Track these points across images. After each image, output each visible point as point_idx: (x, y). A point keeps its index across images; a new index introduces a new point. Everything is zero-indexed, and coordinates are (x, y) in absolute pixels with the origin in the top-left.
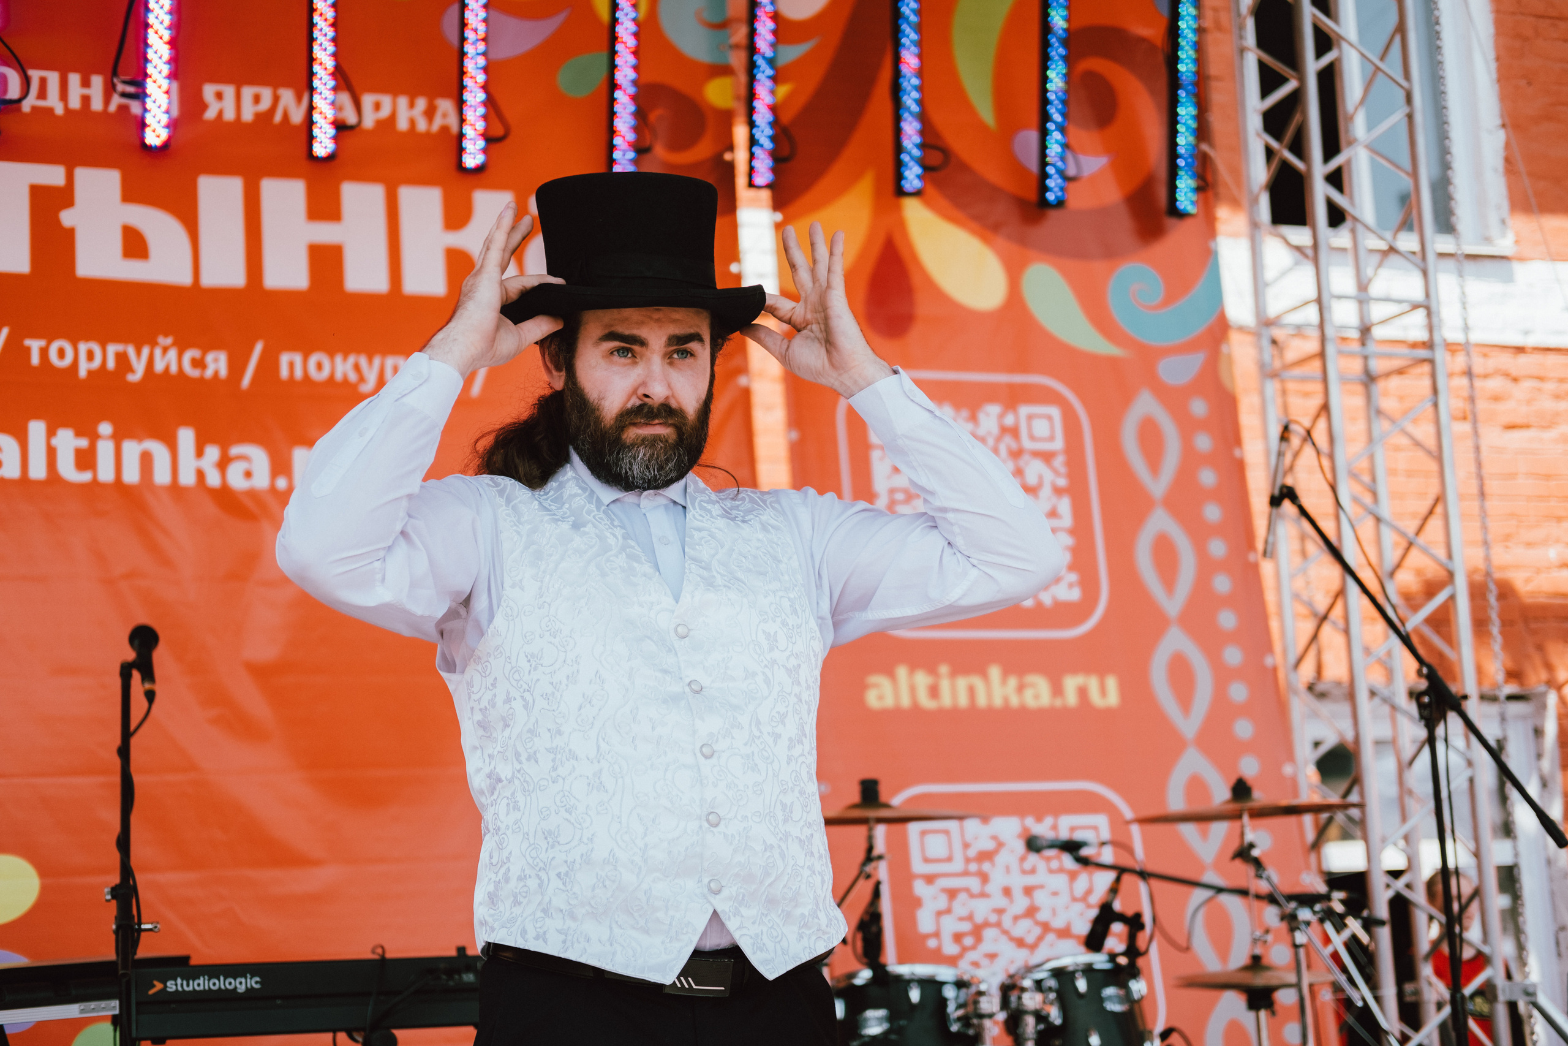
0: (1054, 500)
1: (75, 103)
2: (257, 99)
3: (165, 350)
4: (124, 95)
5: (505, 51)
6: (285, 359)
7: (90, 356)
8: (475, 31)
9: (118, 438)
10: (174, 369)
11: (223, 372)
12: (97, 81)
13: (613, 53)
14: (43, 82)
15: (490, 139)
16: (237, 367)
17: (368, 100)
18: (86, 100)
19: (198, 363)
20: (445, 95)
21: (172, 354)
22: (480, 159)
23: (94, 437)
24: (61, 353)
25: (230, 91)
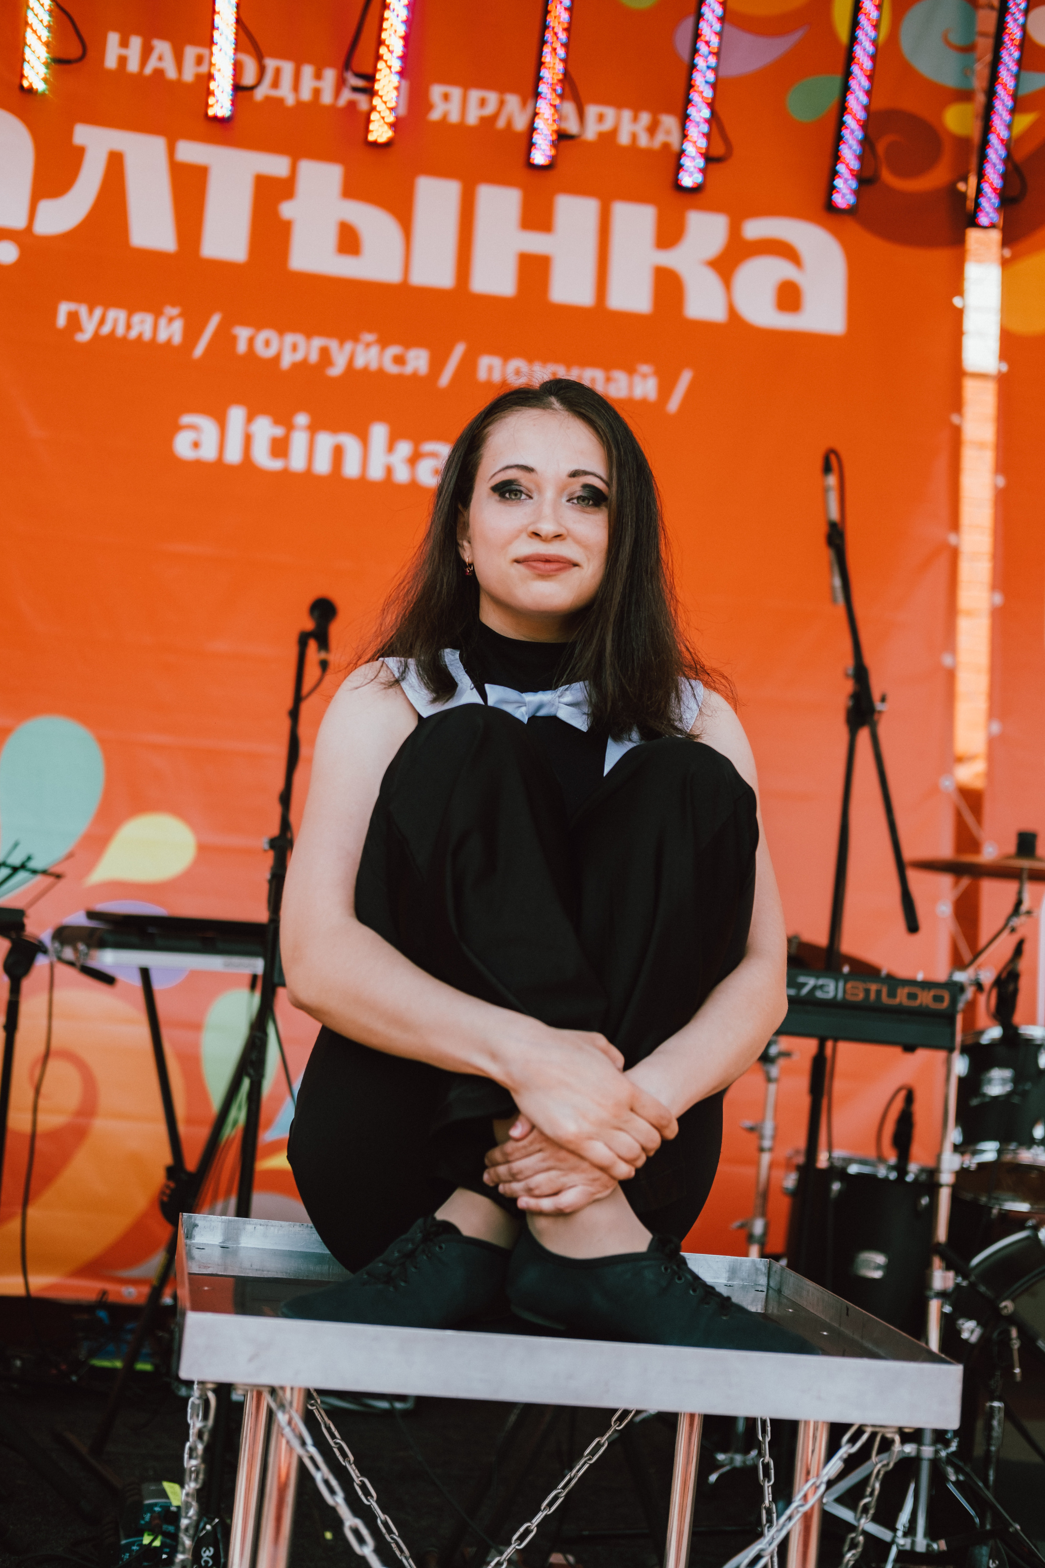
1: (306, 95)
2: (483, 103)
3: (368, 347)
4: (355, 89)
5: (734, 68)
6: (484, 362)
7: (295, 348)
8: (707, 43)
9: (313, 429)
10: (374, 365)
11: (422, 372)
12: (330, 75)
13: (848, 74)
14: (278, 72)
15: (709, 158)
16: (436, 366)
17: (592, 111)
18: (317, 92)
19: (399, 360)
20: (669, 111)
21: (374, 351)
22: (698, 178)
23: (290, 427)
24: (267, 343)
25: (456, 93)
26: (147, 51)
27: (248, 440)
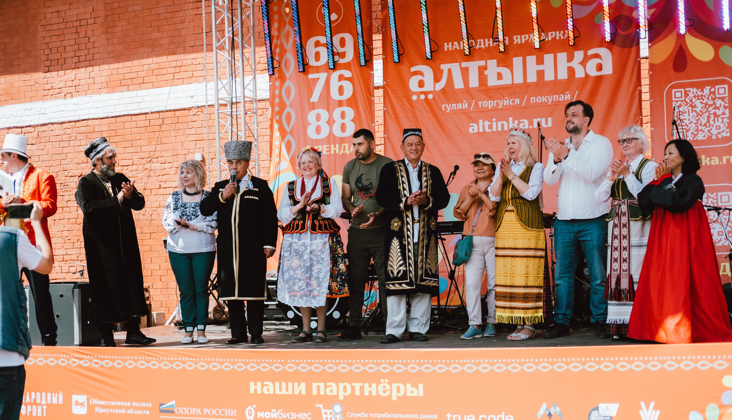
0: (724, 110)
2: (525, 38)
3: (506, 100)
6: (532, 98)
7: (491, 103)
9: (501, 121)
10: (508, 104)
11: (518, 103)
16: (521, 102)
19: (513, 102)
21: (508, 100)
24: (485, 104)
25: (519, 37)
26: (453, 45)
27: (484, 126)
